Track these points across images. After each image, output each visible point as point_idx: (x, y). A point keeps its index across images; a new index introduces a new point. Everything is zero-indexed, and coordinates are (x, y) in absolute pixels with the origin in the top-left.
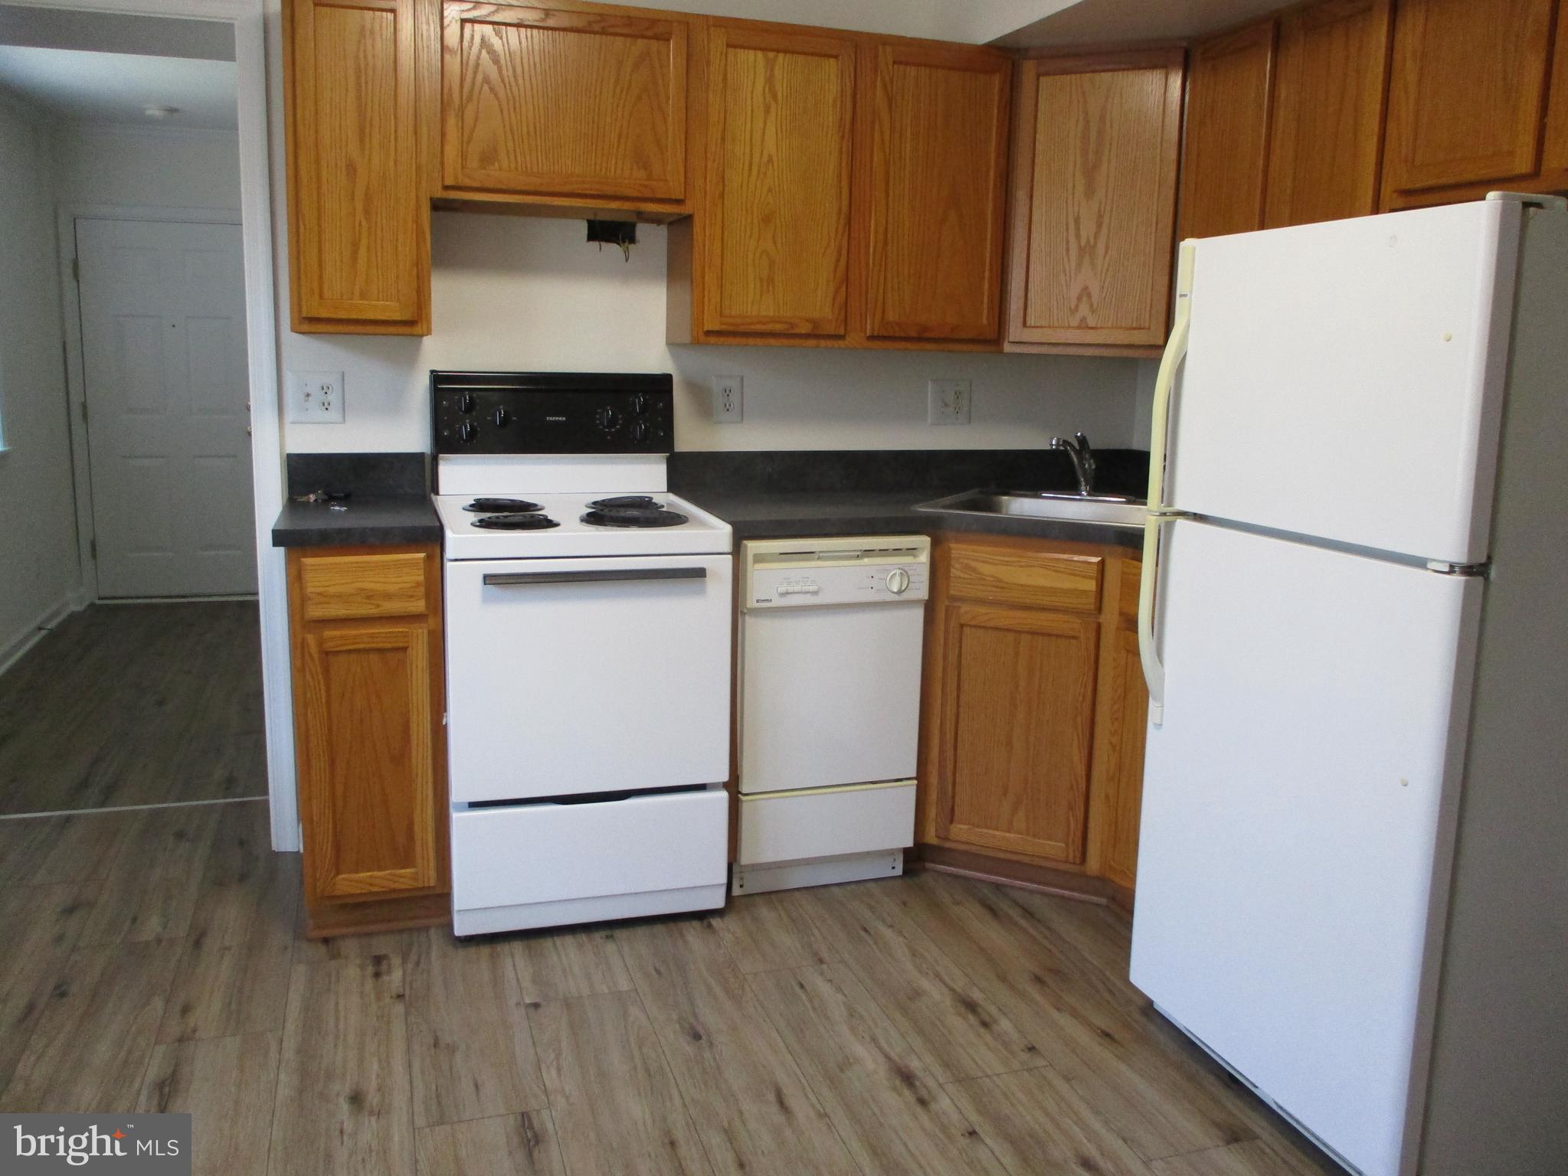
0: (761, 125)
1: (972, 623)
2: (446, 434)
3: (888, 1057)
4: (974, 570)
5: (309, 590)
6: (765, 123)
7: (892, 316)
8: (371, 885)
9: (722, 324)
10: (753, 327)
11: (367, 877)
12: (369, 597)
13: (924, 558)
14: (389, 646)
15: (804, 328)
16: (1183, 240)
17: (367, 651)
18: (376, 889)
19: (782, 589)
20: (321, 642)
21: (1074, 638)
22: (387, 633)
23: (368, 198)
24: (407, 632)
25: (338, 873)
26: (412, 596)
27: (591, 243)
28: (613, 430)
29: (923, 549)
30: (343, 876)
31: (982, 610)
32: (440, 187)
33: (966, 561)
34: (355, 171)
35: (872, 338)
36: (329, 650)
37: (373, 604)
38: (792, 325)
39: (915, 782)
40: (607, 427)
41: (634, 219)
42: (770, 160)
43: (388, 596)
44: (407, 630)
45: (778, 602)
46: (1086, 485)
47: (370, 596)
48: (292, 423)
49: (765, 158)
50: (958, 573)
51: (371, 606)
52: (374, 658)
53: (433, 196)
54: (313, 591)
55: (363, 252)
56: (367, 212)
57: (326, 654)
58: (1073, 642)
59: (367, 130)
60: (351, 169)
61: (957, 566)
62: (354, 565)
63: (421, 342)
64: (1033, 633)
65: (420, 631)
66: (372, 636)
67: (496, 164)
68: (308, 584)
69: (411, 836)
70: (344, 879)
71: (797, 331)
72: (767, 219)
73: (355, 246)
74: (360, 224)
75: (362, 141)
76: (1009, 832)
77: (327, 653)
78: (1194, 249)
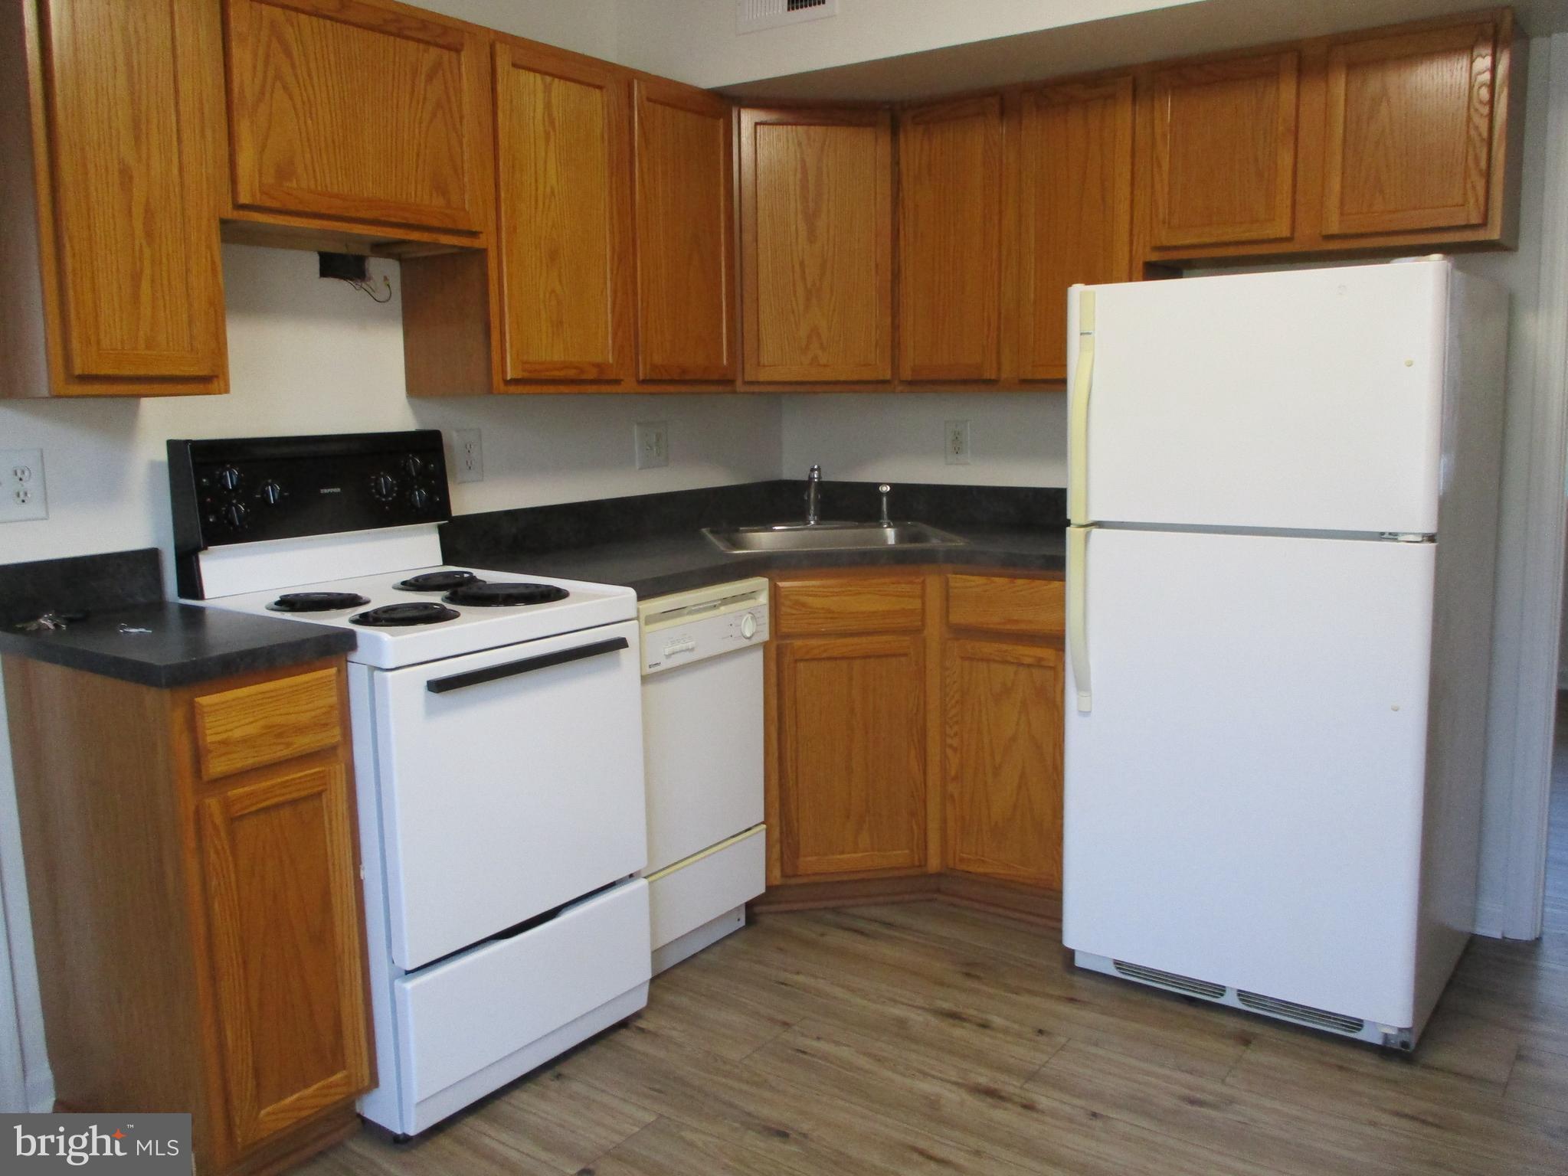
0: (543, 154)
1: (807, 657)
2: (211, 520)
3: (955, 1083)
4: (804, 605)
5: (207, 739)
6: (546, 153)
7: (658, 359)
8: (299, 1109)
9: (524, 370)
10: (548, 373)
11: (294, 1101)
12: (280, 735)
13: (763, 599)
14: (303, 793)
15: (592, 374)
16: (1070, 286)
17: (277, 806)
19: (667, 651)
20: (227, 805)
21: (905, 655)
22: (300, 778)
23: (149, 213)
24: (323, 772)
25: (260, 1108)
26: (326, 725)
27: (322, 278)
28: (390, 499)
29: (763, 590)
30: (267, 1109)
31: (814, 642)
32: (230, 206)
33: (797, 597)
34: (131, 178)
35: (644, 382)
37: (282, 743)
38: (582, 371)
39: (764, 826)
40: (384, 496)
41: (366, 252)
42: (553, 193)
43: (300, 730)
44: (323, 768)
45: (666, 664)
46: (814, 515)
47: (279, 733)
49: (548, 190)
50: (789, 610)
51: (280, 747)
52: (286, 813)
53: (222, 216)
54: (214, 740)
55: (145, 286)
56: (149, 235)
57: (233, 821)
58: (903, 659)
59: (143, 127)
60: (126, 176)
61: (787, 603)
62: (260, 696)
63: (137, 406)
64: (866, 657)
65: (338, 767)
66: (284, 785)
67: (295, 181)
68: (208, 732)
69: (338, 1031)
70: (268, 1113)
71: (584, 377)
72: (553, 255)
73: (136, 278)
74: (141, 250)
75: (137, 138)
76: (855, 852)
77: (233, 819)
78: (1094, 293)
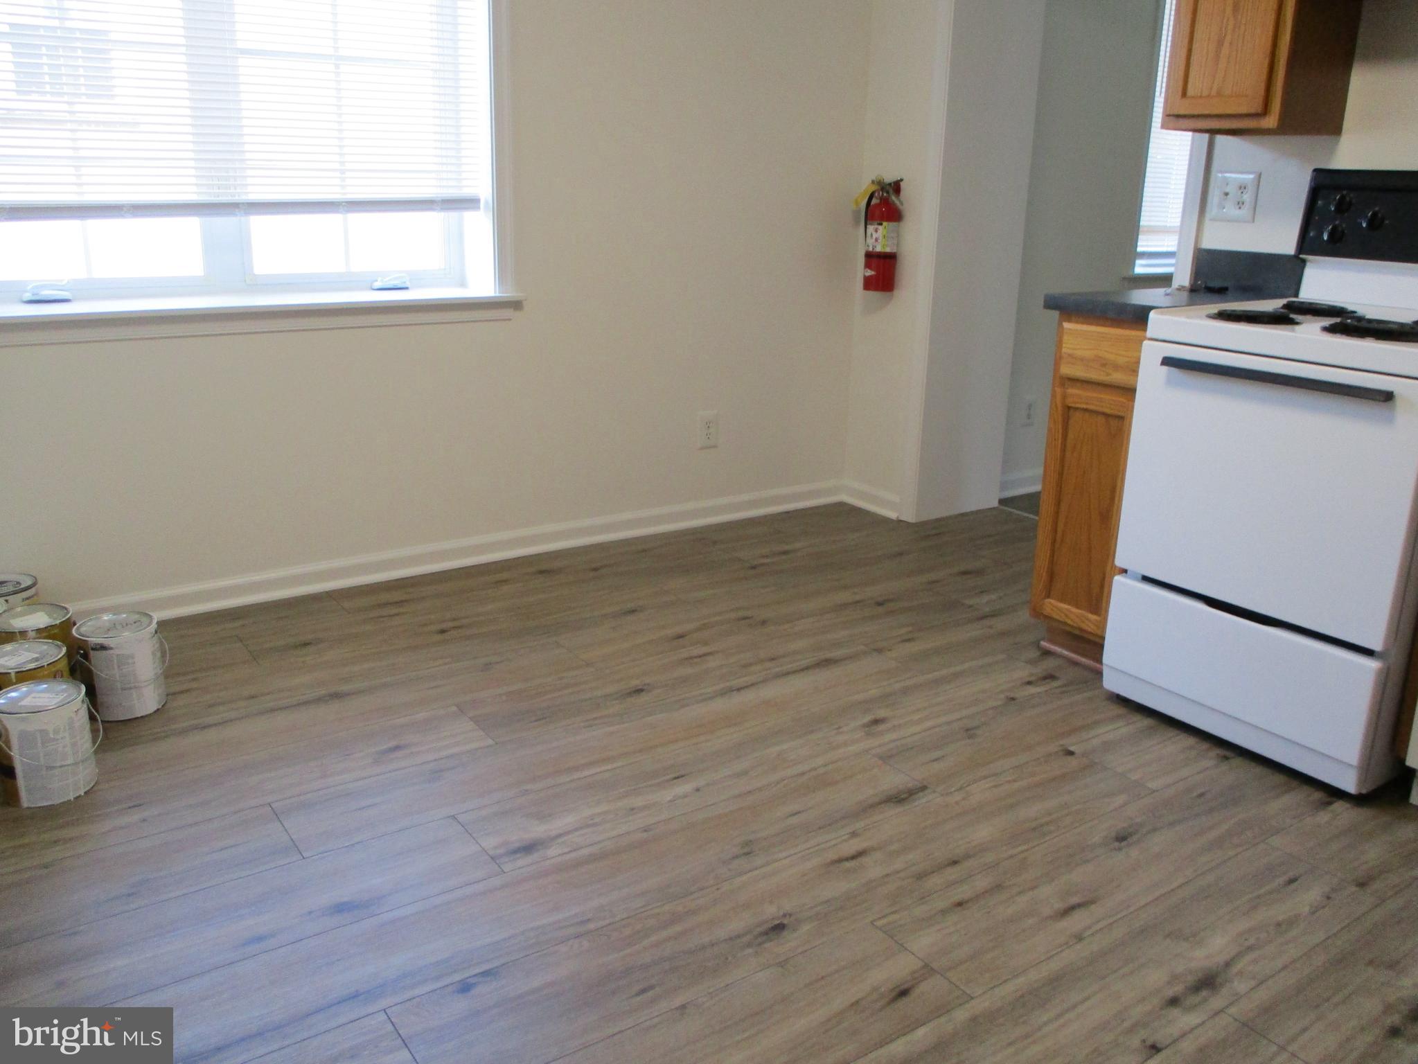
2: (1312, 235)
3: (1228, 965)
5: (1064, 350)
8: (1066, 616)
11: (1066, 609)
14: (1114, 412)
17: (1096, 413)
18: (1069, 622)
20: (1064, 397)
24: (1125, 403)
25: (1048, 596)
30: (1052, 601)
36: (1073, 405)
37: (1105, 372)
43: (1117, 367)
47: (1104, 364)
48: (1211, 220)
52: (1101, 419)
54: (1069, 352)
55: (1225, 48)
56: (1236, 9)
57: (1067, 408)
66: (1100, 400)
68: (1064, 345)
69: (1102, 588)
70: (1050, 603)
74: (1228, 21)
77: (1069, 408)
